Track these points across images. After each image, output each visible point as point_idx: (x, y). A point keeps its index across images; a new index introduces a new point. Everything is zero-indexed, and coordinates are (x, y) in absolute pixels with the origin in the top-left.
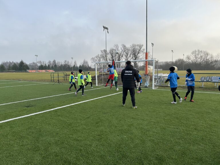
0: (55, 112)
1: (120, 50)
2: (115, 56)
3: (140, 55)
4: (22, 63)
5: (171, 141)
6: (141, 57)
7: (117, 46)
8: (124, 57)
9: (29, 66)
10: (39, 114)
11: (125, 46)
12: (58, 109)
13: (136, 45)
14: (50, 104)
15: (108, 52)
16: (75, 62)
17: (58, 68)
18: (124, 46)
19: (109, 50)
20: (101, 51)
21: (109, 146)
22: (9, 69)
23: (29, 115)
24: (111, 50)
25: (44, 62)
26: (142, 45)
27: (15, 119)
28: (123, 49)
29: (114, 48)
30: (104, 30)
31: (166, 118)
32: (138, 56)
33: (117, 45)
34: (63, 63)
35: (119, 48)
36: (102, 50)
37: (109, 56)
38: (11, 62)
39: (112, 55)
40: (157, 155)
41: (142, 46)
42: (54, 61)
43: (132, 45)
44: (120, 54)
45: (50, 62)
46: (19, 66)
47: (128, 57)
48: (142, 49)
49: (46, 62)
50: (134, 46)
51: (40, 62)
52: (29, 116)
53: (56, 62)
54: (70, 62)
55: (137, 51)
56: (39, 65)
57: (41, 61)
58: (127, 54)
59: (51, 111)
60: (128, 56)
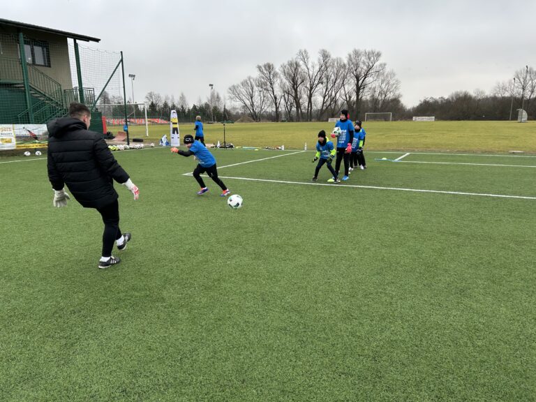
3: (369, 79)
7: (304, 55)
11: (328, 56)
13: (363, 53)
16: (182, 98)
18: (325, 56)
20: (259, 67)
26: (378, 53)
28: (322, 62)
33: (305, 51)
36: (261, 65)
41: (378, 56)
48: (377, 64)
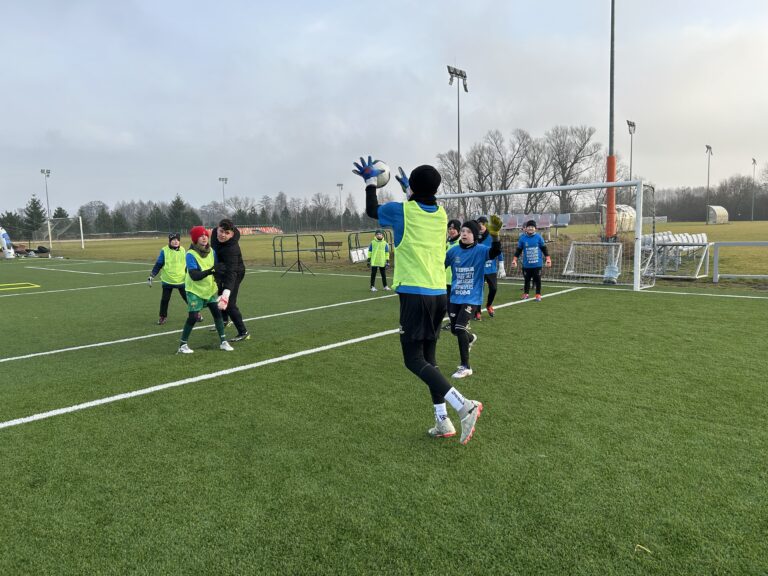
0: (297, 365)
1: (510, 152)
2: (490, 173)
3: (581, 166)
4: (178, 205)
5: (717, 477)
6: (586, 174)
7: (496, 137)
8: (523, 174)
9: (200, 216)
10: (245, 371)
11: (528, 137)
12: (303, 356)
13: (569, 129)
14: (278, 341)
15: (465, 160)
16: (350, 200)
17: (294, 219)
18: (523, 137)
19: (469, 150)
21: (488, 486)
22: (139, 227)
23: (214, 375)
24: (474, 153)
25: (247, 199)
26: (590, 130)
27: (172, 388)
28: (517, 146)
29: (486, 145)
30: (451, 80)
31: (692, 396)
32: (575, 171)
33: (497, 133)
34: (311, 204)
35: (506, 145)
36: (442, 153)
37: (468, 175)
38: (145, 202)
39: (478, 170)
40: (667, 525)
41: (590, 135)
42: (281, 198)
43: (551, 132)
44: (506, 165)
45: (266, 200)
46: (170, 216)
47: (537, 177)
48: (589, 145)
49: (253, 201)
50: (559, 133)
51: (236, 199)
52: (213, 379)
53: (288, 200)
54: (333, 198)
55: (573, 151)
56: (232, 210)
57: (240, 199)
58: (535, 165)
59: (283, 362)
60: (538, 172)
